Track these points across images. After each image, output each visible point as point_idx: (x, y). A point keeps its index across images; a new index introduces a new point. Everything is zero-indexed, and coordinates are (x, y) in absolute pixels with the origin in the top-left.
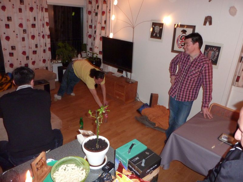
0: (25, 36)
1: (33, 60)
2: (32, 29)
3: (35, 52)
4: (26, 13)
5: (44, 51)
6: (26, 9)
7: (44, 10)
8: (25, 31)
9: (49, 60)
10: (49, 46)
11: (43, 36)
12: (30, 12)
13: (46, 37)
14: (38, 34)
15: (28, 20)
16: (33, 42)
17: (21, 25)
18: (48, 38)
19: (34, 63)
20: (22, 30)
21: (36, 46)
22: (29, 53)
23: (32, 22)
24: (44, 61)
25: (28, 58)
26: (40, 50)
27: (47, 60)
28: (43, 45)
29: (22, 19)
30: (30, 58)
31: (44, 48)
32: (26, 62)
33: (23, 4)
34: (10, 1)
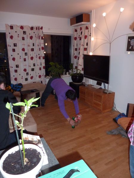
0: (26, 57)
1: (31, 76)
2: (32, 52)
3: (33, 70)
4: (28, 40)
5: (40, 69)
6: (27, 37)
7: (41, 38)
8: (26, 54)
9: (43, 76)
10: (44, 65)
11: (40, 58)
12: (31, 40)
13: (42, 58)
14: (36, 56)
15: (28, 46)
16: (32, 62)
17: (23, 50)
18: (43, 59)
19: (32, 78)
20: (24, 53)
21: (34, 65)
22: (29, 70)
23: (32, 47)
24: (40, 77)
25: (27, 74)
26: (37, 68)
27: (42, 76)
28: (39, 64)
29: (24, 45)
30: (29, 74)
31: (40, 66)
32: (26, 77)
33: (26, 34)
34: (16, 32)
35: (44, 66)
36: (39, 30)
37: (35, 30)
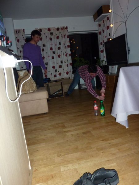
0: (54, 55)
1: (59, 72)
2: (59, 50)
3: (60, 67)
4: (55, 40)
5: (67, 66)
6: (54, 37)
7: (66, 37)
8: (54, 53)
9: (70, 72)
11: (66, 55)
12: (57, 40)
13: (68, 55)
14: (63, 54)
15: (56, 45)
16: (60, 59)
17: (51, 49)
18: (70, 56)
19: (60, 74)
20: (52, 51)
21: (62, 62)
22: (57, 68)
23: (58, 46)
24: (67, 73)
25: (56, 71)
26: (64, 65)
28: (66, 61)
29: (52, 44)
30: (57, 71)
31: (67, 63)
32: (55, 73)
33: (53, 35)
34: (44, 34)
35: (71, 62)
36: (64, 29)
37: (60, 30)
